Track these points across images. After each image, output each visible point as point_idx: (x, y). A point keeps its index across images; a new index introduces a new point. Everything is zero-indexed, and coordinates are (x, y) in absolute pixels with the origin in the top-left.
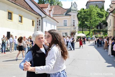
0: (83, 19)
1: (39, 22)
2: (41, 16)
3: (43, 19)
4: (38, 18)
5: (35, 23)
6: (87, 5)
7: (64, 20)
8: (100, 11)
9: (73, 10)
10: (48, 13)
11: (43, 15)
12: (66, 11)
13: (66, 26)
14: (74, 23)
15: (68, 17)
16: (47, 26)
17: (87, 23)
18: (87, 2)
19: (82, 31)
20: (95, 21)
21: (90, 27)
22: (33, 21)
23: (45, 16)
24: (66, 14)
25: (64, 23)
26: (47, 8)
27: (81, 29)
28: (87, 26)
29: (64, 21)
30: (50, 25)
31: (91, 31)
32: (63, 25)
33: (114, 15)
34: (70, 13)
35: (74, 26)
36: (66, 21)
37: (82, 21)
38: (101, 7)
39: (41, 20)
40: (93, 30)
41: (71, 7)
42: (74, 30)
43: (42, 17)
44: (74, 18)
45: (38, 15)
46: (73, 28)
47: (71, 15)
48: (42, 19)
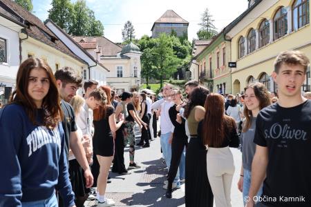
1: (83, 73)
2: (87, 64)
3: (92, 69)
4: (82, 68)
6: (154, 30)
7: (118, 66)
8: (179, 44)
9: (133, 50)
11: (91, 63)
13: (121, 76)
14: (135, 71)
15: (125, 61)
17: (156, 67)
18: (155, 23)
19: (147, 83)
20: (170, 65)
21: (161, 76)
23: (95, 64)
24: (123, 56)
25: (118, 71)
26: (95, 50)
27: (145, 80)
28: (157, 75)
29: (118, 68)
32: (116, 76)
33: (198, 63)
34: (128, 55)
35: (135, 77)
36: (121, 68)
38: (182, 35)
39: (88, 70)
40: (168, 81)
42: (137, 84)
43: (89, 65)
44: (135, 63)
46: (134, 80)
47: (130, 58)
48: (89, 68)
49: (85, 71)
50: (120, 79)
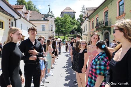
0: (59, 26)
2: (13, 17)
3: (16, 21)
4: (10, 20)
6: (62, 15)
7: (42, 24)
9: (50, 16)
10: (23, 15)
12: (44, 16)
13: (44, 30)
14: (52, 28)
15: (46, 22)
17: (63, 29)
18: (62, 12)
21: (65, 33)
24: (44, 20)
25: (42, 28)
27: (58, 34)
28: (63, 32)
29: (42, 26)
31: (66, 36)
32: (41, 30)
34: (48, 18)
35: (52, 30)
36: (44, 26)
37: (58, 27)
39: (15, 22)
40: (68, 35)
41: (49, 12)
42: (52, 35)
43: (15, 18)
44: (52, 23)
46: (51, 32)
47: (48, 20)
48: (15, 20)
49: (12, 23)
50: (43, 32)
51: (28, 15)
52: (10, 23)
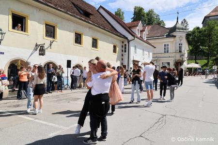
1: (124, 47)
2: (127, 38)
3: (130, 43)
4: (123, 42)
5: (117, 49)
7: (165, 44)
9: (179, 29)
10: (138, 34)
11: (130, 37)
12: (168, 31)
13: (168, 52)
14: (180, 48)
15: (172, 39)
16: (136, 52)
17: (204, 48)
19: (195, 60)
22: (115, 47)
23: (133, 38)
24: (169, 36)
25: (165, 48)
26: (138, 28)
29: (165, 46)
30: (141, 51)
31: (210, 60)
32: (163, 52)
34: (174, 34)
35: (180, 51)
36: (168, 45)
37: (195, 45)
39: (128, 44)
40: (215, 58)
41: (176, 24)
43: (128, 40)
44: (181, 40)
45: (122, 37)
46: (178, 55)
47: (175, 36)
48: (128, 42)
49: (125, 45)
50: (166, 55)
51: (144, 32)
52: (122, 47)
